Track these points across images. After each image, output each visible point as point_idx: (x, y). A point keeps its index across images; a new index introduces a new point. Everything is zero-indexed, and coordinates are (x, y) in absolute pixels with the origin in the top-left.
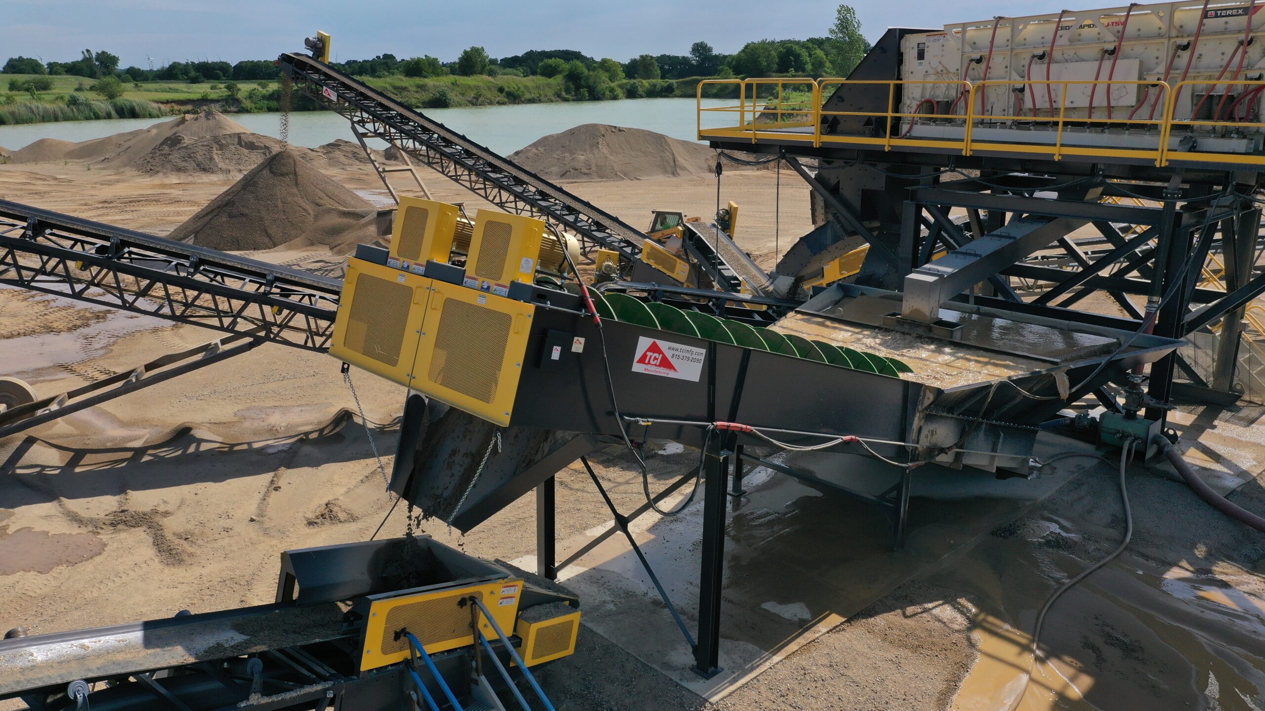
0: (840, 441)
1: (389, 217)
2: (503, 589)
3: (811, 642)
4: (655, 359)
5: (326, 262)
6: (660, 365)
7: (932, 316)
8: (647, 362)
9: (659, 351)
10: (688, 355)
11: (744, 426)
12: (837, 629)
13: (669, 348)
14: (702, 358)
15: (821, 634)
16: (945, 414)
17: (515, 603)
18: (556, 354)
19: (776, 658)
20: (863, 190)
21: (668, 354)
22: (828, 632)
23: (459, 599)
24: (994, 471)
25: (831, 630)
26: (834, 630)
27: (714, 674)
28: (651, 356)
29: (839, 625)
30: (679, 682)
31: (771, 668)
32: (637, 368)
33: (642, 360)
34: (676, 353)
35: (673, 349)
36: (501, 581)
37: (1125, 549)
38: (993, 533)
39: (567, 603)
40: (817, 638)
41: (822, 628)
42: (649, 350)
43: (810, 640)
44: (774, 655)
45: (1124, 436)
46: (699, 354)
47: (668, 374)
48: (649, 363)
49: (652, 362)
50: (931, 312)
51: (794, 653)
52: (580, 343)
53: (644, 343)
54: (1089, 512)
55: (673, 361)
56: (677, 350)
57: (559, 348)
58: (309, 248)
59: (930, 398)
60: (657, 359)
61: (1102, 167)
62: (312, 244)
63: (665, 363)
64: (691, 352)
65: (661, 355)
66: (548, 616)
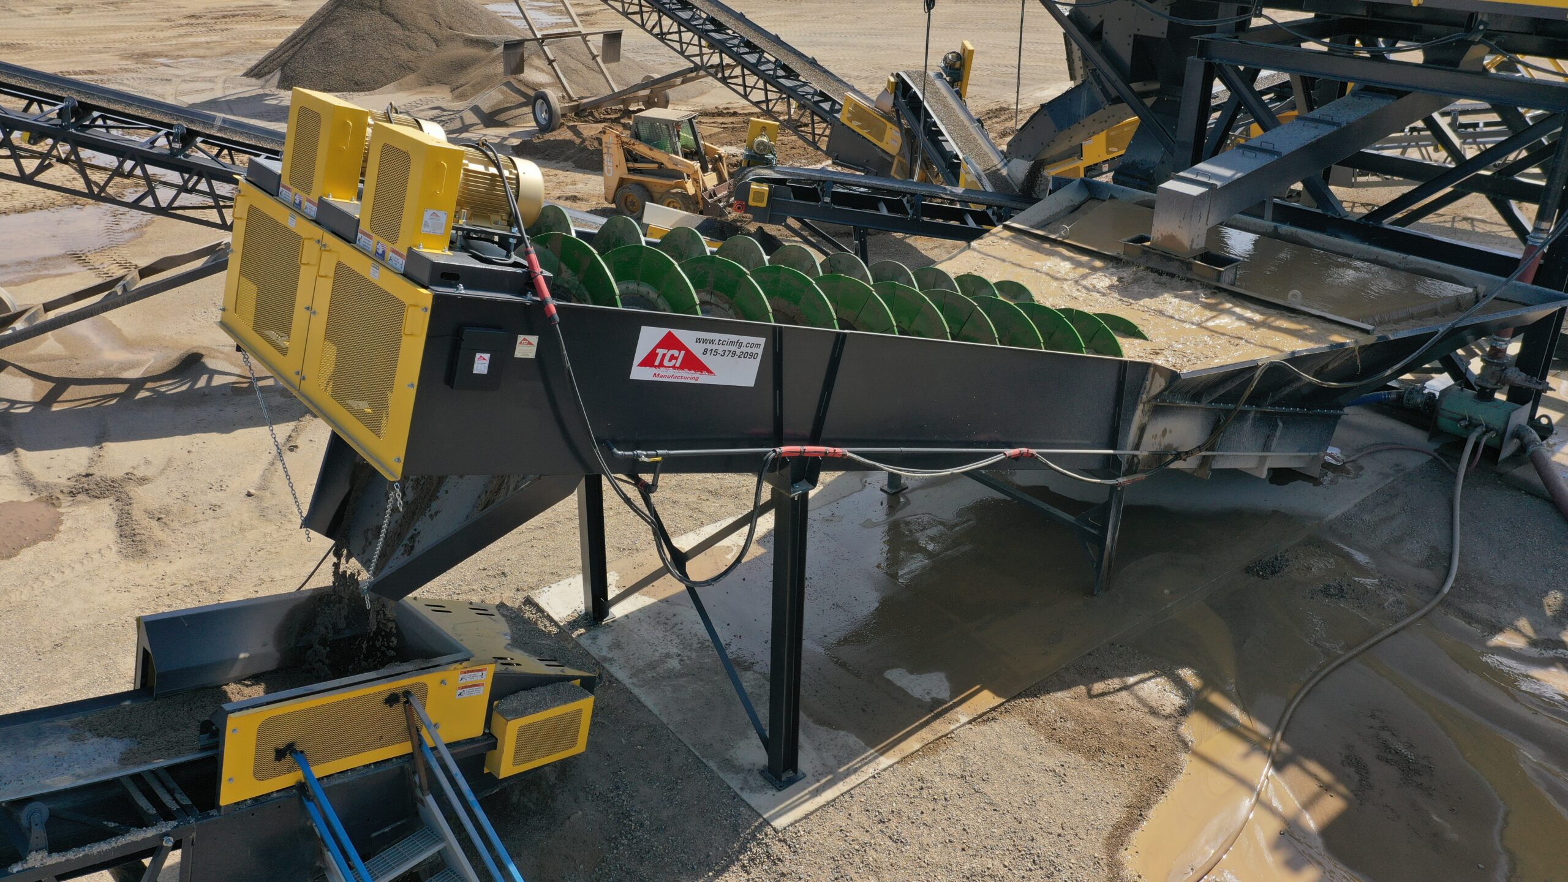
0: (1002, 457)
1: (520, 50)
2: (462, 676)
3: (943, 736)
4: (672, 358)
5: (443, 110)
6: (683, 367)
7: (1194, 246)
8: (657, 363)
9: (680, 346)
10: (733, 348)
11: (830, 449)
12: (985, 718)
13: (698, 341)
14: (760, 351)
15: (958, 725)
16: (1187, 404)
17: (484, 693)
18: (481, 364)
19: (885, 761)
20: (1135, 36)
21: (697, 350)
22: (970, 722)
23: (387, 695)
24: (1264, 474)
25: (974, 720)
26: (980, 719)
27: (791, 781)
28: (664, 355)
29: (988, 712)
30: (738, 792)
31: (874, 777)
32: (638, 373)
33: (649, 361)
34: (709, 346)
35: (705, 341)
36: (457, 665)
37: (1441, 602)
38: (1248, 570)
39: (577, 682)
40: (952, 732)
41: (962, 714)
42: (660, 345)
43: (940, 735)
44: (882, 754)
45: (1472, 425)
46: (752, 345)
47: (697, 379)
48: (661, 365)
49: (666, 363)
50: (1192, 241)
51: (913, 753)
52: (530, 343)
53: (649, 337)
54: (1399, 541)
55: (705, 360)
56: (712, 342)
57: (487, 356)
58: (425, 89)
59: (1157, 384)
60: (676, 358)
61: (1485, 19)
62: (429, 83)
63: (692, 362)
64: (740, 344)
65: (683, 353)
66: (538, 707)
